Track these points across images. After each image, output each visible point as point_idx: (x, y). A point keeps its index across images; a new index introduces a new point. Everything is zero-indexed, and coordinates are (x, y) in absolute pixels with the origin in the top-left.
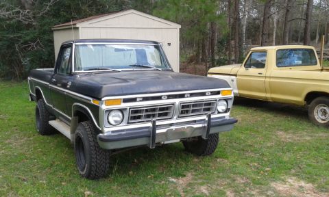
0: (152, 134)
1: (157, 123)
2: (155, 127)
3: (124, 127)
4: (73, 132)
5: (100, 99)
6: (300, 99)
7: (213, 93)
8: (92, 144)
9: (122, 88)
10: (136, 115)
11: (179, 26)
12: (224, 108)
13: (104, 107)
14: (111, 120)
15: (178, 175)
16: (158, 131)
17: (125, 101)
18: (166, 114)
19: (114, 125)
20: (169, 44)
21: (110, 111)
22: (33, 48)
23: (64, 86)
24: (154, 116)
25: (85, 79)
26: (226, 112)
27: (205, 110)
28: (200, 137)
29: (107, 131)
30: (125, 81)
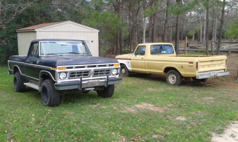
0: (80, 84)
1: (83, 79)
2: (81, 81)
3: (67, 80)
4: (40, 86)
5: (56, 67)
6: (161, 71)
7: (110, 65)
8: (51, 89)
9: (66, 62)
10: (73, 75)
11: (98, 31)
12: (116, 73)
13: (57, 71)
14: (61, 77)
15: (93, 104)
16: (83, 82)
17: (68, 68)
18: (87, 75)
19: (62, 79)
20: (92, 42)
21: (60, 73)
22: (3, 43)
23: (35, 63)
24: (81, 75)
25: (46, 59)
26: (117, 74)
27: (106, 73)
28: (104, 86)
29: (59, 82)
30: (68, 59)
